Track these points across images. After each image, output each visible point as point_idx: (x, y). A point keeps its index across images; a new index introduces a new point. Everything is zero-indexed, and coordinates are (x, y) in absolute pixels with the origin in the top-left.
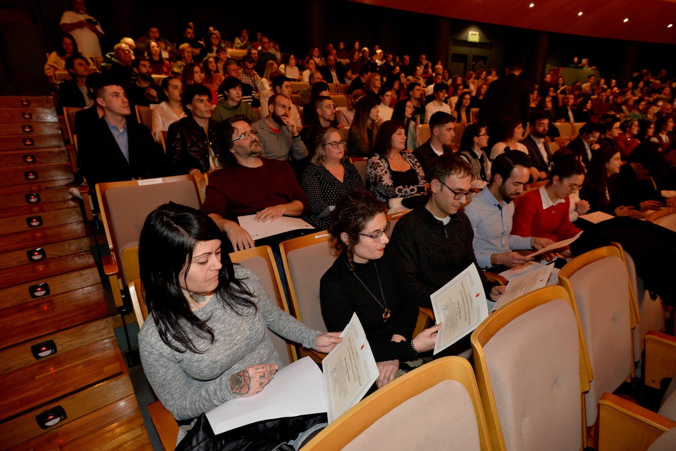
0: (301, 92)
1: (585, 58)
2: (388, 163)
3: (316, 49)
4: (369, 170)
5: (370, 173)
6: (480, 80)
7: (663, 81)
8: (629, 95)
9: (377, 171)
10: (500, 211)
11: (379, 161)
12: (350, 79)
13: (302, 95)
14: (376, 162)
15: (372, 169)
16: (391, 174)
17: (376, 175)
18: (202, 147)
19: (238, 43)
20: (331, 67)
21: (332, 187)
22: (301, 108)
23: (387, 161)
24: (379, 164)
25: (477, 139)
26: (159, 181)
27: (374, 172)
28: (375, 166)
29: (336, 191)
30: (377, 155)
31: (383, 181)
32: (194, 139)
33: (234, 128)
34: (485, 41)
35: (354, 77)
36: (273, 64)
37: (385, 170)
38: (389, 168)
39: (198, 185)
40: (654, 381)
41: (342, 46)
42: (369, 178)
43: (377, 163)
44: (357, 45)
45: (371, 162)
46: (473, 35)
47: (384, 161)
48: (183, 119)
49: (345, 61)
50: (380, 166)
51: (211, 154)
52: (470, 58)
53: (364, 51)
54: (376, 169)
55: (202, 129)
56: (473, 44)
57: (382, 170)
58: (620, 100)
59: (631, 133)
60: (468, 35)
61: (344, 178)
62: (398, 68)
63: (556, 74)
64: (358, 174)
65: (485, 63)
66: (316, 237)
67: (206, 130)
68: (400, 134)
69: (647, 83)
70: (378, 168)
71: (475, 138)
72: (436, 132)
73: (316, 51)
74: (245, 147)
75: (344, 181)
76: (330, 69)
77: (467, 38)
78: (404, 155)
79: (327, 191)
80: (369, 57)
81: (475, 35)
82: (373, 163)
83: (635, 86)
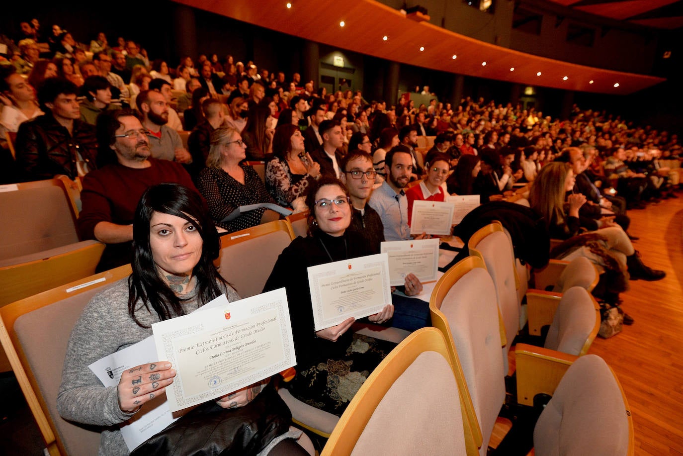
0: (176, 100)
1: (426, 85)
2: (288, 167)
3: (189, 59)
4: (269, 174)
5: (270, 177)
6: (348, 99)
7: (481, 107)
8: (461, 116)
9: (277, 175)
10: (397, 202)
11: (279, 165)
12: (228, 90)
13: (179, 102)
14: (275, 166)
15: (272, 173)
16: (291, 177)
17: (275, 179)
18: (67, 150)
19: (96, 47)
20: (207, 78)
21: (233, 189)
22: (182, 114)
23: (287, 165)
24: (279, 167)
25: (361, 146)
26: (13, 187)
27: (273, 176)
28: (275, 170)
29: (239, 193)
30: (276, 158)
31: (281, 186)
32: (55, 140)
33: (121, 123)
34: (349, 66)
35: (233, 88)
36: (140, 69)
37: (285, 174)
38: (289, 171)
39: (69, 191)
40: (535, 330)
41: (215, 58)
42: (269, 181)
43: (277, 167)
44: (231, 59)
45: (270, 165)
46: (338, 60)
47: (284, 165)
48: (39, 118)
49: (221, 74)
50: (280, 171)
51: (79, 159)
52: (337, 81)
53: (239, 66)
54: (276, 173)
55: (65, 129)
56: (338, 68)
57: (282, 175)
58: (456, 120)
59: (469, 143)
60: (333, 60)
61: (245, 180)
62: (274, 83)
63: (407, 97)
64: (258, 176)
65: (349, 85)
66: (232, 238)
67: (70, 131)
68: (298, 135)
69: (472, 108)
70: (278, 173)
71: (359, 145)
72: (327, 138)
73: (189, 61)
74: (130, 147)
75: (245, 183)
76: (205, 79)
77: (333, 62)
78: (302, 158)
79: (228, 193)
80: (245, 71)
81: (340, 60)
82: (273, 166)
83: (464, 110)
